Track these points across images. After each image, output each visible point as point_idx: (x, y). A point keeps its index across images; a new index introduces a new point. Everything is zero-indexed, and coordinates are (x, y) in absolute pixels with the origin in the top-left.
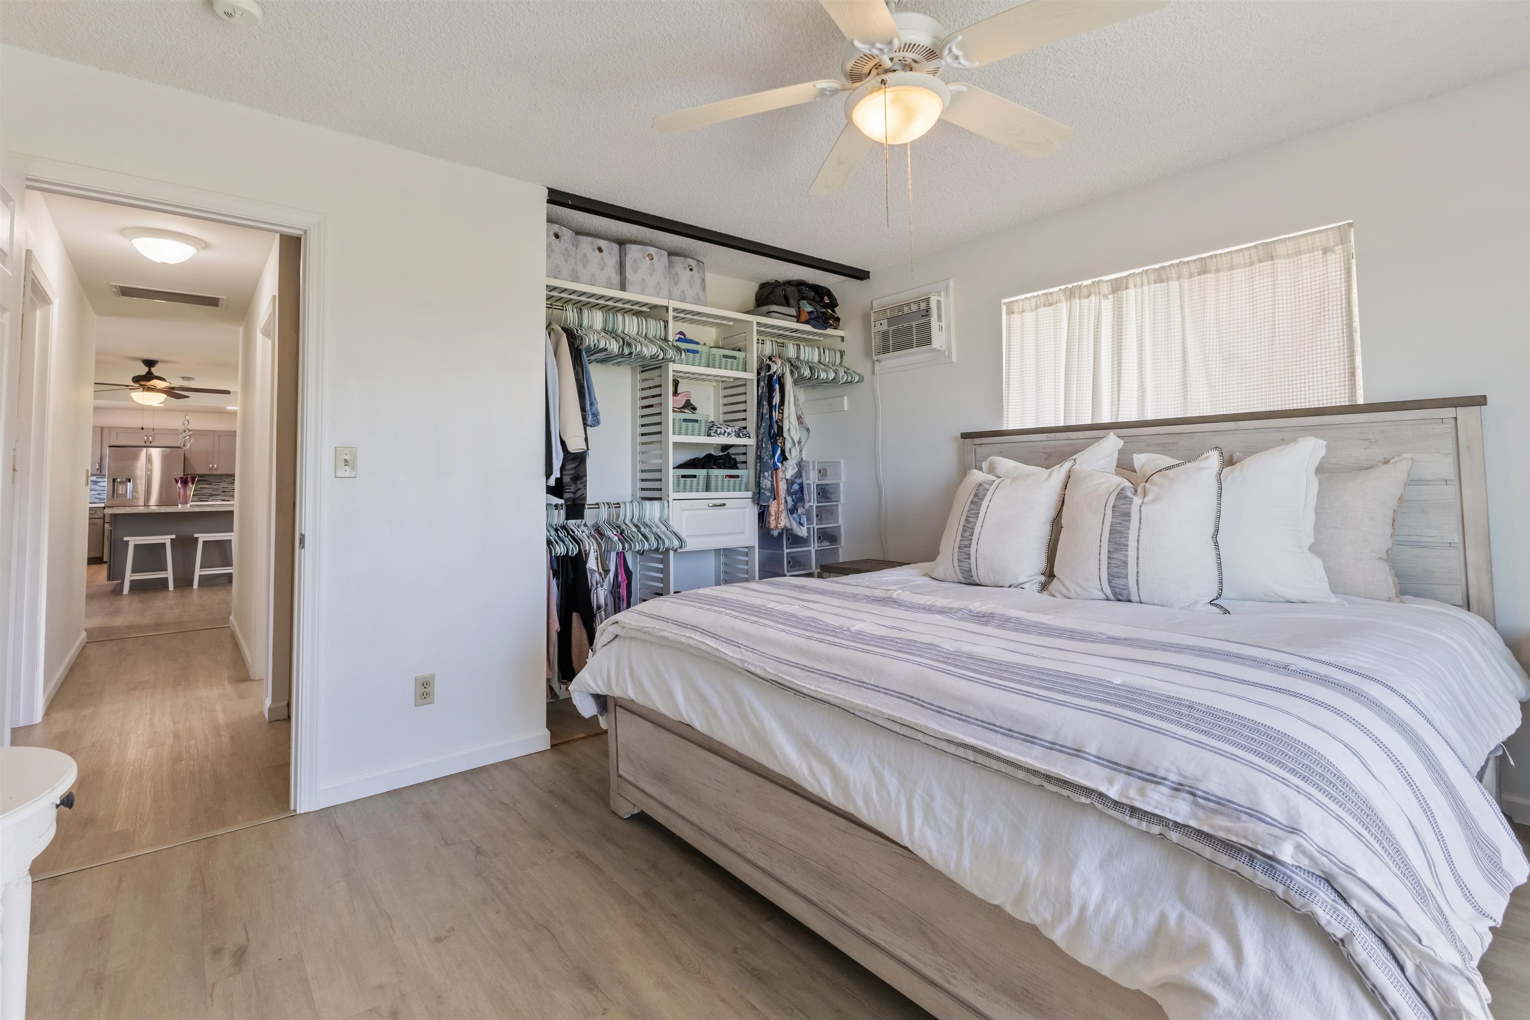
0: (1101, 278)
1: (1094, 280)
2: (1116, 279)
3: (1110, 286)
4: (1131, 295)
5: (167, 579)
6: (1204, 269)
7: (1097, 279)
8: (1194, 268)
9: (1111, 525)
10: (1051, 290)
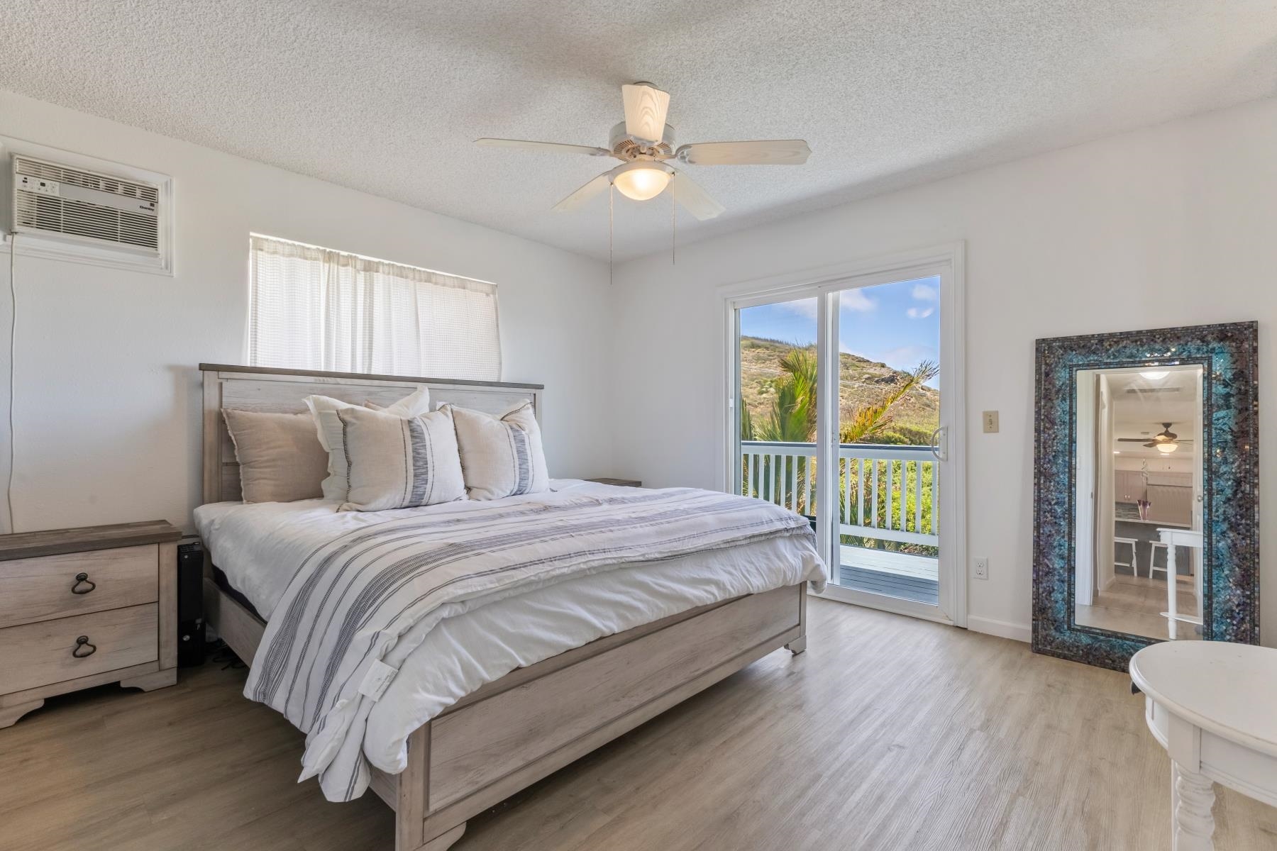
0: (357, 255)
1: (351, 254)
2: (369, 262)
3: (363, 264)
4: (379, 278)
5: (1154, 566)
6: (429, 279)
7: (354, 255)
8: (423, 277)
9: (517, 449)
10: (308, 246)
